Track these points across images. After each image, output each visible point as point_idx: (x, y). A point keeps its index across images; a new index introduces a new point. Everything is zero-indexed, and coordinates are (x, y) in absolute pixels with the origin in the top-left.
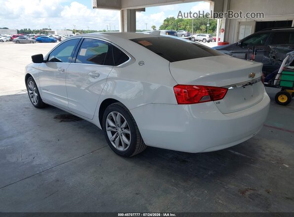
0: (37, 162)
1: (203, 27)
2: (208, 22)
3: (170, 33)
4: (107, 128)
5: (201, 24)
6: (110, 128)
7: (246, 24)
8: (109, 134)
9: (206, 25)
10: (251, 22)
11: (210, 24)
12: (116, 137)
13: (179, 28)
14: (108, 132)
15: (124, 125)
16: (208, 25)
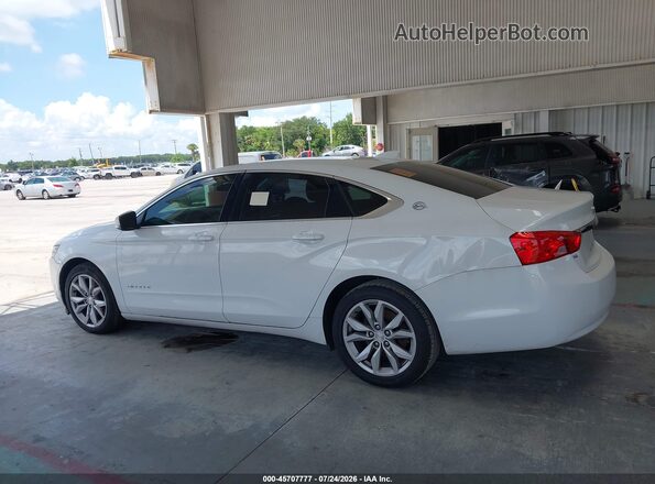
0: (232, 429)
1: (299, 143)
2: (308, 133)
3: (267, 157)
4: (345, 337)
5: (295, 136)
6: (354, 336)
7: (422, 132)
8: (351, 349)
9: (304, 137)
10: (429, 128)
11: (313, 136)
12: (373, 351)
13: (249, 147)
14: (347, 345)
15: (395, 323)
16: (309, 138)
